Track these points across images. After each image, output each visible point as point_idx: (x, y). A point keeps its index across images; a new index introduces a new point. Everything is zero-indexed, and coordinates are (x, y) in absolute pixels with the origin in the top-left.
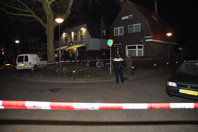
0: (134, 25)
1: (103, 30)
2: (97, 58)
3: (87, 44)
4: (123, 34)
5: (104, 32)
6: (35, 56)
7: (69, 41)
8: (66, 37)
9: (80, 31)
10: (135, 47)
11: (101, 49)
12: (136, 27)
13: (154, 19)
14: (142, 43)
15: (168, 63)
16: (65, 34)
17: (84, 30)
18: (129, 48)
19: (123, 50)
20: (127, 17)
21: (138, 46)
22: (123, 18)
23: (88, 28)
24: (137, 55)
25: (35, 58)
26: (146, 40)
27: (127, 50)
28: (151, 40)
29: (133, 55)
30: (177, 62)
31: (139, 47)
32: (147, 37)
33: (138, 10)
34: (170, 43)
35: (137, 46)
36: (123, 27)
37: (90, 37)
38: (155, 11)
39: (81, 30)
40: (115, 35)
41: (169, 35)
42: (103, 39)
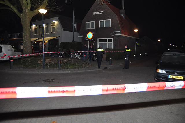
0: (105, 20)
1: (74, 23)
2: (71, 50)
3: (59, 37)
4: (94, 28)
5: (75, 25)
6: (9, 47)
7: (40, 32)
8: (35, 29)
9: (51, 23)
10: (106, 41)
11: (73, 41)
12: (107, 23)
13: (121, 16)
14: (112, 37)
16: (35, 25)
17: (56, 22)
18: (100, 41)
19: (94, 43)
20: (98, 13)
22: (94, 13)
23: (61, 21)
24: (108, 48)
25: (9, 49)
26: (116, 35)
27: (98, 43)
28: (120, 34)
29: (104, 47)
30: (141, 54)
31: (110, 41)
32: (117, 32)
33: (109, 7)
35: (108, 39)
36: (94, 22)
37: (63, 29)
38: (122, 9)
39: (53, 22)
40: (86, 29)
41: (136, 30)
42: (74, 32)
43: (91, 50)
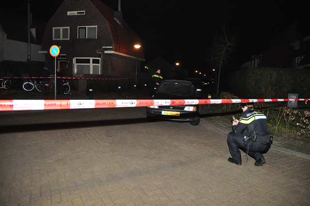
0: (87, 27)
1: (31, 27)
4: (69, 39)
5: (33, 31)
10: (88, 61)
11: (28, 60)
12: (90, 31)
13: (116, 22)
14: (99, 56)
15: (135, 86)
18: (78, 61)
19: (68, 64)
20: (75, 13)
21: (93, 59)
22: (69, 13)
24: (91, 73)
26: (106, 52)
27: (75, 65)
28: (112, 52)
29: (85, 72)
32: (107, 47)
33: (94, 5)
34: (138, 58)
35: (91, 59)
36: (69, 28)
38: (118, 10)
40: (54, 39)
41: (137, 47)
42: (31, 42)
43: (57, 76)
